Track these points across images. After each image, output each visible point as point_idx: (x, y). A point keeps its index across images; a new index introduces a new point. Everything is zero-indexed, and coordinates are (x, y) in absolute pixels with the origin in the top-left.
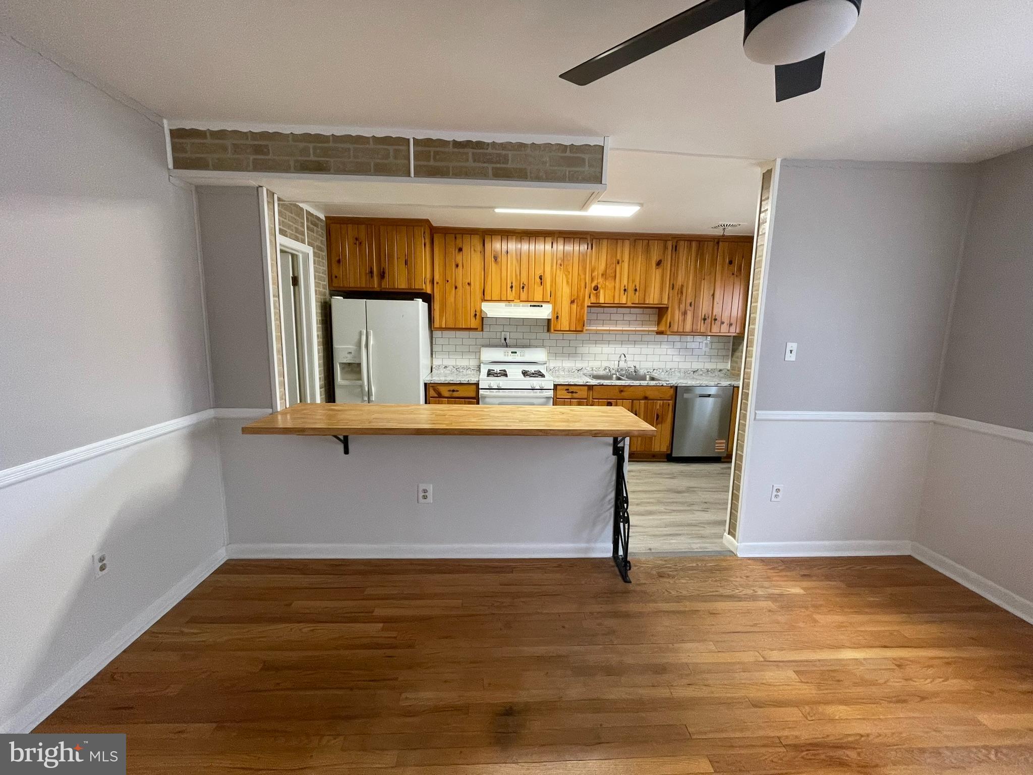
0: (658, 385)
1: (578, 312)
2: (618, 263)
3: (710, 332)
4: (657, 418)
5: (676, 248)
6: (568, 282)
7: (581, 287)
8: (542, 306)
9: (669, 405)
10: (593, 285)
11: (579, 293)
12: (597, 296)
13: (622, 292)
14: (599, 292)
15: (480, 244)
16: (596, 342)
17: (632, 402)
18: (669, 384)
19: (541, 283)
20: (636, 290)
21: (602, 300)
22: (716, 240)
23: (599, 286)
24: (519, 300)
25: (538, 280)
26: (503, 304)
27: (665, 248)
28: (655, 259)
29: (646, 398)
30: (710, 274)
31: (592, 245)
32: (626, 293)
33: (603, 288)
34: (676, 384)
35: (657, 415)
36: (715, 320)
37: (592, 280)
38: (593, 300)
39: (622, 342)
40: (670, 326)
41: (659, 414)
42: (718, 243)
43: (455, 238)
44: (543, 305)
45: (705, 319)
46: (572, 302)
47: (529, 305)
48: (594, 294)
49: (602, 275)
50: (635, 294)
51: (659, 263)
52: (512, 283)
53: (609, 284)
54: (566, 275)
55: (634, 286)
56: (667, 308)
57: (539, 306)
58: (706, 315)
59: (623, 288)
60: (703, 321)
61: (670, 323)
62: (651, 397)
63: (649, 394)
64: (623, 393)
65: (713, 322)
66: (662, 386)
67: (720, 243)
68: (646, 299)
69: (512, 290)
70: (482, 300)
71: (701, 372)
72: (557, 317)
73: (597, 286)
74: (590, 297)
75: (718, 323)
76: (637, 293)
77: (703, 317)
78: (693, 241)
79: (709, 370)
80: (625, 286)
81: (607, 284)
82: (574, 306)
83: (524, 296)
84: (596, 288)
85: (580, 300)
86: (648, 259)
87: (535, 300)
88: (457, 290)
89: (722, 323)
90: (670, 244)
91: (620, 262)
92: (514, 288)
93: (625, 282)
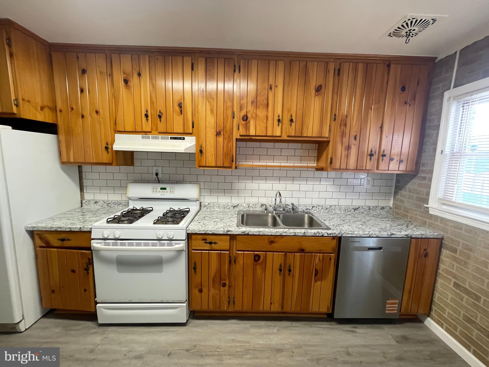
0: (317, 235)
1: (225, 145)
2: (271, 88)
3: (377, 169)
4: (316, 275)
5: (338, 72)
6: (212, 111)
7: (227, 116)
8: (184, 139)
9: (330, 259)
10: (243, 113)
11: (225, 124)
12: (247, 127)
13: (276, 122)
14: (249, 122)
16: (252, 178)
17: (285, 255)
18: (330, 234)
19: (181, 111)
20: (292, 120)
21: (252, 132)
22: (387, 64)
23: (249, 116)
24: (157, 132)
25: (177, 108)
26: (139, 137)
27: (327, 71)
28: (313, 84)
29: (302, 251)
30: (379, 102)
31: (240, 67)
32: (280, 124)
33: (253, 118)
34: (339, 234)
35: (316, 270)
36: (384, 156)
37: (241, 108)
38: (242, 131)
39: (280, 179)
40: (331, 163)
41: (318, 270)
42: (389, 66)
43: (78, 57)
44: (185, 137)
45: (371, 155)
46: (218, 134)
47: (170, 137)
48: (243, 125)
49: (252, 102)
50: (291, 125)
51: (318, 89)
52: (147, 111)
53: (261, 113)
54: (210, 103)
55: (289, 116)
56: (328, 142)
57: (180, 139)
58: (373, 150)
59: (276, 118)
60: (369, 157)
61: (331, 159)
62: (307, 250)
63: (307, 246)
64: (273, 245)
65: (381, 158)
66: (323, 236)
67: (392, 66)
68: (304, 131)
69: (147, 120)
70: (115, 131)
71: (363, 210)
72: (201, 151)
73: (247, 116)
74: (239, 129)
75: (386, 159)
76: (293, 124)
77: (369, 152)
78: (359, 63)
79: (371, 207)
80: (279, 116)
81: (258, 113)
82: (221, 139)
83: (161, 127)
84: (245, 118)
85: (226, 131)
86: (306, 83)
87: (175, 131)
88: (84, 119)
89: (391, 159)
90: (332, 67)
91: (273, 87)
92: (150, 118)
93: (279, 111)
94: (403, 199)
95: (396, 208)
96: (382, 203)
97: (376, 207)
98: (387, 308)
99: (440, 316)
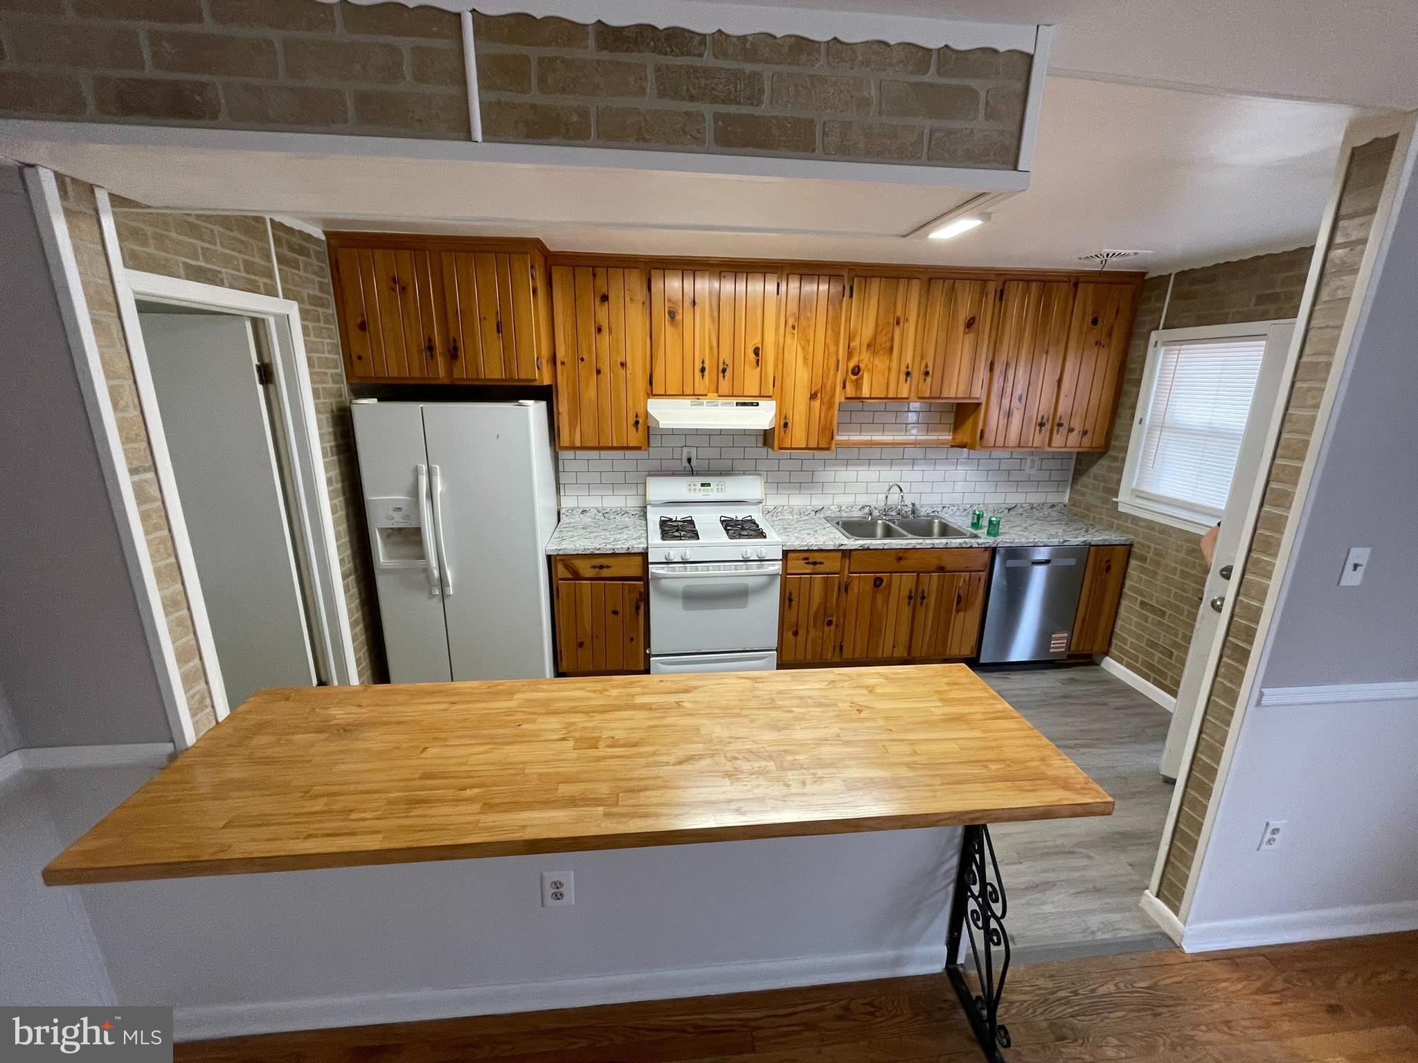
0: (964, 546)
1: (823, 415)
2: (898, 323)
3: (1050, 445)
4: (958, 603)
5: (1001, 295)
6: (805, 358)
7: (828, 369)
8: (758, 404)
9: (980, 579)
10: (851, 365)
11: (825, 380)
12: (858, 385)
13: (903, 377)
14: (862, 377)
15: (642, 286)
16: (847, 462)
17: (918, 575)
18: (982, 544)
19: (758, 361)
20: (927, 373)
21: (866, 392)
22: (1073, 280)
23: (862, 366)
24: (716, 394)
25: (752, 356)
26: (687, 402)
27: (983, 293)
28: (963, 315)
29: (941, 569)
30: (1058, 343)
31: (852, 289)
32: (909, 379)
33: (869, 370)
34: (994, 543)
35: (959, 596)
36: (1060, 425)
37: (850, 355)
38: (850, 391)
39: (892, 462)
40: (982, 437)
41: (962, 596)
42: (1076, 285)
43: (594, 275)
44: (760, 402)
45: (1042, 425)
46: (813, 396)
47: (735, 402)
48: (852, 381)
49: (869, 346)
50: (925, 380)
51: (970, 324)
52: (703, 362)
53: (880, 363)
54: (803, 348)
55: (923, 366)
56: (979, 405)
57: (752, 404)
58: (1045, 417)
59: (903, 369)
60: (1038, 428)
61: (982, 432)
62: (949, 567)
63: (948, 562)
64: (902, 562)
65: (1056, 428)
66: (971, 547)
67: (1081, 286)
68: (943, 390)
69: (703, 376)
70: (648, 394)
71: (1022, 509)
72: (786, 425)
73: (858, 367)
74: (844, 387)
75: (1064, 430)
76: (929, 379)
77: (1039, 420)
78: (1032, 281)
79: (1035, 505)
80: (908, 367)
81: (876, 362)
82: (817, 403)
83: (725, 386)
84: (856, 371)
85: (826, 393)
86: (951, 315)
87: (746, 394)
88: (601, 376)
89: (1071, 430)
90: (992, 287)
91: (901, 324)
92: (707, 371)
93: (909, 359)
94: (1084, 489)
95: (1073, 505)
96: (1052, 499)
97: (1043, 504)
98: (1052, 646)
99: (1122, 650)
